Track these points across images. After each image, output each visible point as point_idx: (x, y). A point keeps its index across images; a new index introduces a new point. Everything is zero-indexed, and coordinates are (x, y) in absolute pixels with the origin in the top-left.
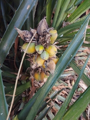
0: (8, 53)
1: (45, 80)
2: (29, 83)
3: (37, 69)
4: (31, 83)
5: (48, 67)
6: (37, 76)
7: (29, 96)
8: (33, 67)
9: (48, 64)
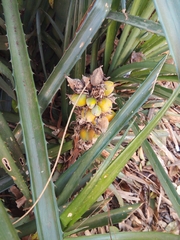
0: (51, 101)
1: (94, 140)
2: (70, 143)
3: (84, 125)
4: (73, 144)
5: (99, 124)
6: (84, 134)
7: (67, 163)
8: (81, 122)
9: (99, 120)
